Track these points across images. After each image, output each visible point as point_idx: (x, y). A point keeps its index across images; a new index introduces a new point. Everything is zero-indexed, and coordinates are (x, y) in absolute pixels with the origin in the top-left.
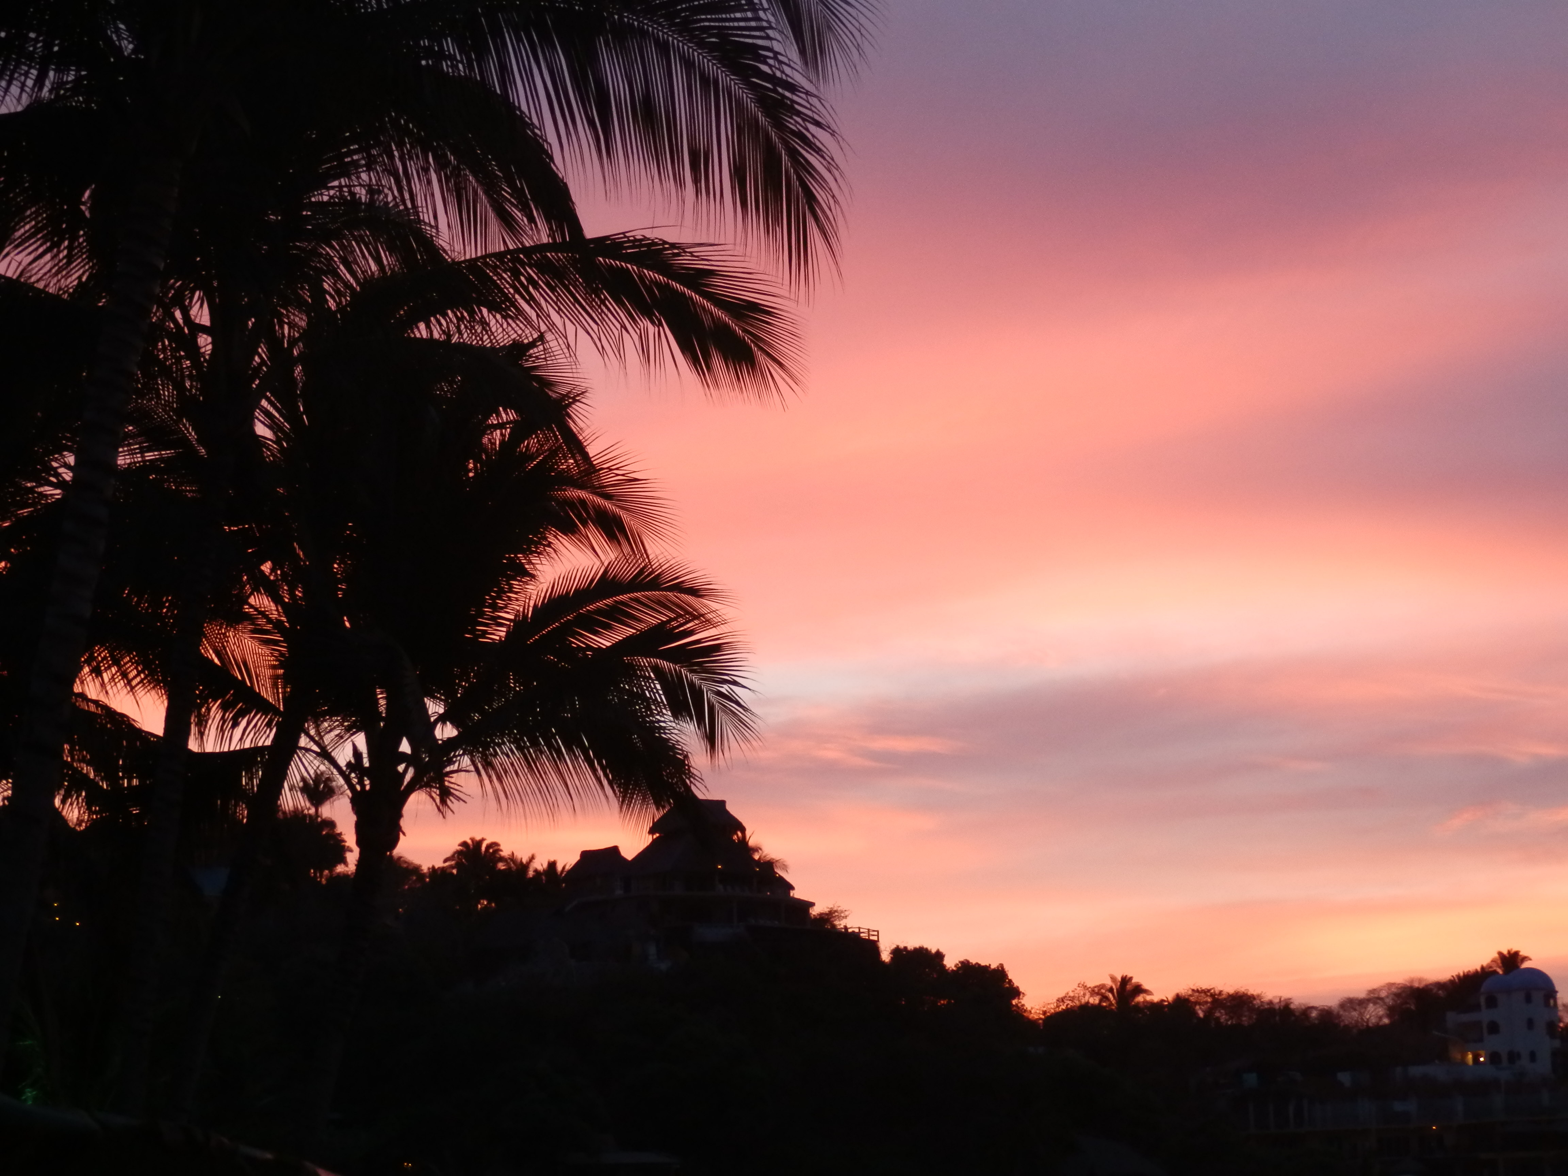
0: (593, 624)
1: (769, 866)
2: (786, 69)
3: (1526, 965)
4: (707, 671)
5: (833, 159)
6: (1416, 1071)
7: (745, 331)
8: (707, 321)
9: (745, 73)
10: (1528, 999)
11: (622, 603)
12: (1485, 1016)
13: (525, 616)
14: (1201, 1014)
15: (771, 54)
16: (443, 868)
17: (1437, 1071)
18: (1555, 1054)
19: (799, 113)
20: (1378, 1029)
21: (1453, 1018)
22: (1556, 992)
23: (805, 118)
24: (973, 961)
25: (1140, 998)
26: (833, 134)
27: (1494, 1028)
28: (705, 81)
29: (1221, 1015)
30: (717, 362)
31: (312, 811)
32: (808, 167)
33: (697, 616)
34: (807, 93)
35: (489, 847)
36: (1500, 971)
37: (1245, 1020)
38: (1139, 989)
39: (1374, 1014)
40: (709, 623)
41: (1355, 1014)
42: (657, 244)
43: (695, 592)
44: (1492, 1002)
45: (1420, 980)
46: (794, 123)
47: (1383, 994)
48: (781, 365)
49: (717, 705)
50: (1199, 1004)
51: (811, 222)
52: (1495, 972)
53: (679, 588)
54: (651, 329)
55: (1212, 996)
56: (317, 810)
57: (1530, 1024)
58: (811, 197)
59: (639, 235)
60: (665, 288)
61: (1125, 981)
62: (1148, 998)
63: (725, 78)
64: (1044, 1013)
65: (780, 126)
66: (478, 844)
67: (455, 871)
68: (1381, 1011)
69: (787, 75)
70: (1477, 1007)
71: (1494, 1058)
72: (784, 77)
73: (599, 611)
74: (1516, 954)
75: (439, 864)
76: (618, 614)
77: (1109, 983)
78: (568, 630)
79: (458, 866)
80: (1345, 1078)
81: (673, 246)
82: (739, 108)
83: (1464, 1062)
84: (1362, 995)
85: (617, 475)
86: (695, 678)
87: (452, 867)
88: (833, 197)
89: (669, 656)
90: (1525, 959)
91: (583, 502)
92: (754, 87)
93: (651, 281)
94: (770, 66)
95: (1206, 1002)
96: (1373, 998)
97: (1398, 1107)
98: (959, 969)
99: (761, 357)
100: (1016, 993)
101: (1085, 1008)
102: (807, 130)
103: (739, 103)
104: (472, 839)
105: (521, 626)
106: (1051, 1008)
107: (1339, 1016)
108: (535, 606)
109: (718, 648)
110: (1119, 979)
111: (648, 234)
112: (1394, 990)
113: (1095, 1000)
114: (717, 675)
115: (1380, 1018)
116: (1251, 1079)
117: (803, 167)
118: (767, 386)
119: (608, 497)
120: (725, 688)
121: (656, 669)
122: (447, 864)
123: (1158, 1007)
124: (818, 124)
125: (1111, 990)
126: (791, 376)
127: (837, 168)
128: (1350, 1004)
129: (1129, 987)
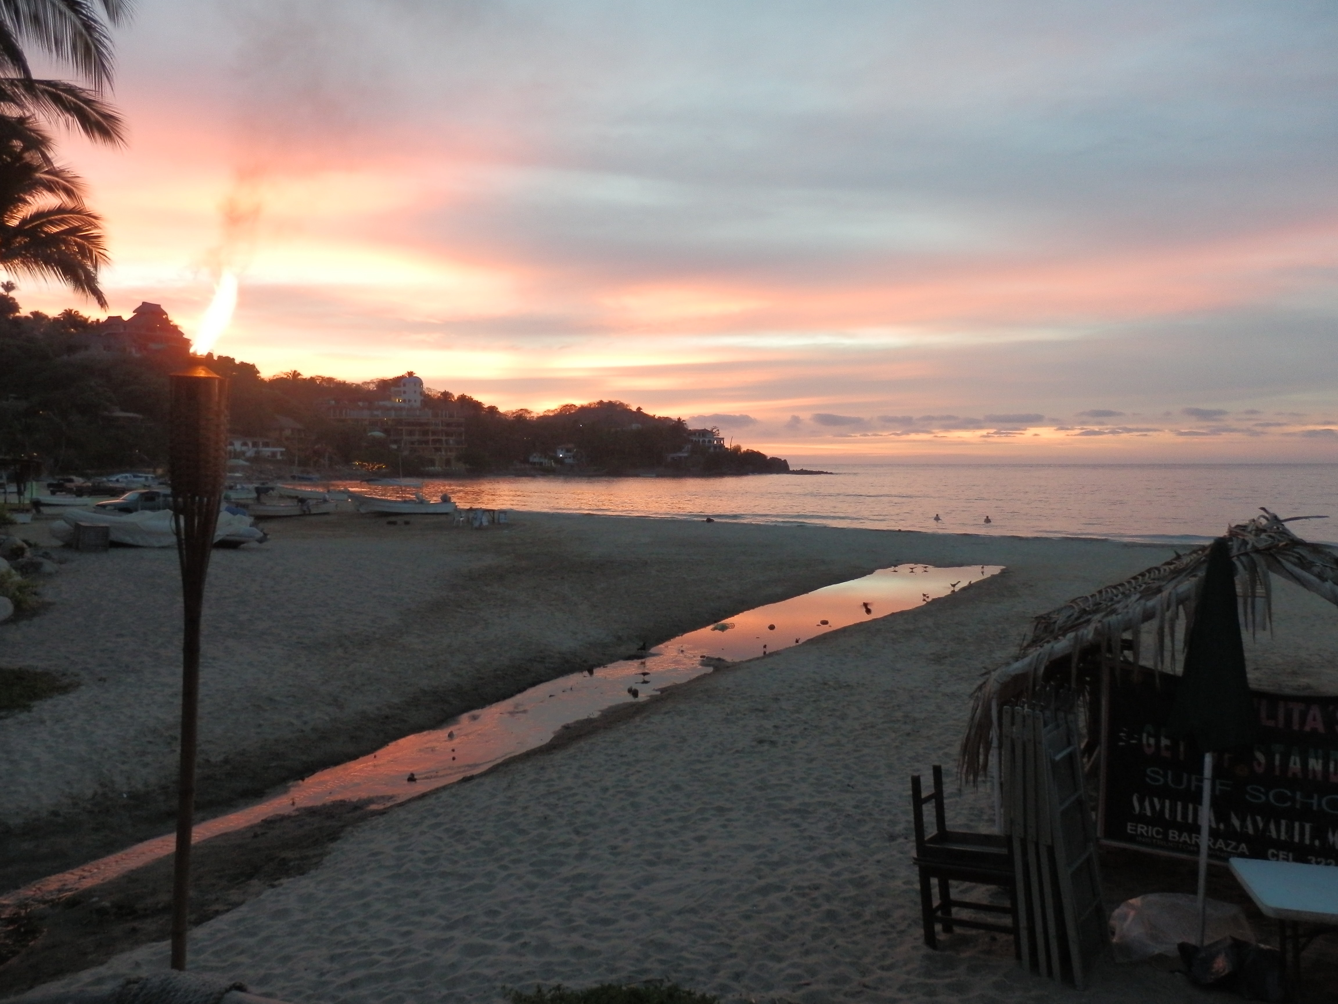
0: (52, 223)
1: (175, 327)
2: (93, 13)
3: (415, 375)
4: (95, 244)
5: (111, 52)
6: (381, 403)
7: (108, 125)
8: (93, 119)
9: (77, 12)
10: (415, 385)
11: (65, 218)
12: (402, 389)
13: (26, 217)
14: (318, 383)
15: (86, 7)
16: (58, 318)
17: (387, 404)
18: (422, 401)
19: (98, 32)
20: (373, 391)
21: (393, 389)
22: (423, 384)
23: (100, 34)
24: (245, 362)
25: (299, 377)
26: (111, 42)
27: (405, 392)
28: (60, 13)
29: (325, 384)
30: (97, 135)
31: (6, 294)
32: (102, 53)
33: (91, 224)
34: (101, 24)
35: (75, 312)
36: (408, 377)
37: (332, 386)
38: (299, 374)
39: (372, 387)
40: (96, 227)
41: (366, 386)
42: (73, 87)
43: (95, 218)
44: (404, 385)
45: (386, 378)
46: (96, 35)
47: (375, 381)
48: (122, 140)
49: (98, 257)
50: (318, 380)
51: (103, 75)
52: (406, 377)
53: (89, 215)
54: (70, 118)
55: (322, 378)
56: (8, 294)
57: (415, 392)
58: (103, 65)
59: (66, 82)
60: (75, 104)
61: (295, 371)
62: (302, 377)
63: (69, 13)
64: (269, 379)
65: (91, 35)
66: (71, 311)
67: (62, 319)
68: (374, 386)
69: (93, 16)
70: (399, 386)
71: (404, 401)
72: (92, 16)
73: (56, 220)
74: (412, 372)
75: (56, 316)
76: (63, 221)
77: (290, 372)
78: (43, 224)
79: (64, 318)
80: (361, 404)
81: (80, 89)
82: (74, 26)
83: (396, 401)
84: (369, 381)
85: (71, 174)
86: (90, 247)
87: (61, 317)
88: (112, 66)
89: (81, 237)
90: (414, 374)
91: (58, 182)
92: (81, 19)
93: (70, 100)
94: (86, 12)
95: (320, 380)
96: (372, 382)
97: (375, 413)
98: (240, 364)
99: (114, 135)
100: (258, 372)
101: (282, 378)
102: (101, 38)
103: (75, 25)
104: (69, 310)
105: (24, 221)
106: (271, 378)
107: (361, 387)
108: (31, 215)
109: (99, 237)
110: (293, 371)
111: (71, 83)
112: (378, 380)
113: (285, 376)
114: (97, 245)
115: (374, 388)
116: (333, 402)
117: (100, 53)
118: (116, 145)
119: (68, 181)
120: (101, 251)
121: (75, 242)
122: (59, 316)
123: (305, 380)
124: (105, 37)
125: (290, 374)
126: (126, 144)
127: (113, 54)
128: (365, 383)
129: (296, 373)
